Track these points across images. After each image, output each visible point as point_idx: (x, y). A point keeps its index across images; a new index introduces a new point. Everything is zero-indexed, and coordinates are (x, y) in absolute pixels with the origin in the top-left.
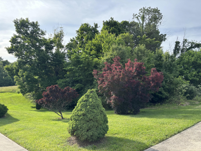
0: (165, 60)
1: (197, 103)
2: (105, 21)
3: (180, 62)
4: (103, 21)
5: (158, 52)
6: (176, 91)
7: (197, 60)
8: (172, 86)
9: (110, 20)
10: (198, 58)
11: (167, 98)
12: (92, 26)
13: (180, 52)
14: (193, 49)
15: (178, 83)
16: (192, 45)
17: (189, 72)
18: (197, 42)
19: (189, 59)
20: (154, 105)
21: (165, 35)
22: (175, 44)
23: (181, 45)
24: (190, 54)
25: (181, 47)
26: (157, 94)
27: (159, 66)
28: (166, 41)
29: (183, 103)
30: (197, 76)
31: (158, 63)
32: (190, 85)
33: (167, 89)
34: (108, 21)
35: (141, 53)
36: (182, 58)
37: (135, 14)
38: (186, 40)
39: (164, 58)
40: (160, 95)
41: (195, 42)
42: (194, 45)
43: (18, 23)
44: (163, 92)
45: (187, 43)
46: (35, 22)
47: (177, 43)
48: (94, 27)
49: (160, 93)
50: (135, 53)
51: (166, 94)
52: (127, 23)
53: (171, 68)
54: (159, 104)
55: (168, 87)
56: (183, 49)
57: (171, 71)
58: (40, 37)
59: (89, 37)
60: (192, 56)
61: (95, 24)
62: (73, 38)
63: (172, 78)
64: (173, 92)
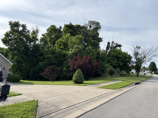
0: (101, 55)
1: (114, 77)
2: (66, 24)
3: (109, 55)
4: (65, 24)
5: (98, 50)
6: (105, 71)
7: (118, 55)
8: (104, 69)
9: (70, 24)
10: (118, 53)
11: (101, 74)
12: (57, 27)
13: (110, 48)
14: (117, 48)
15: (106, 67)
16: (116, 45)
17: (113, 61)
18: (119, 44)
19: (113, 54)
20: (95, 78)
21: (102, 38)
22: (107, 43)
23: (111, 44)
24: (114, 51)
25: (111, 46)
26: (96, 72)
27: (98, 58)
28: (102, 42)
29: (108, 77)
30: (117, 64)
31: (98, 56)
32: (112, 69)
33: (101, 70)
34: (68, 25)
35: (90, 51)
36: (110, 53)
37: (86, 24)
38: (113, 42)
39: (101, 54)
40: (98, 73)
41: (118, 44)
42: (117, 45)
43: (11, 23)
44: (99, 71)
45: (114, 44)
46: (24, 24)
47: (109, 43)
48: (59, 28)
49: (98, 72)
50: (87, 51)
51: (101, 72)
52: (80, 27)
53: (104, 59)
54: (97, 77)
55: (102, 69)
56: (112, 47)
57: (103, 61)
58: (26, 34)
59: (57, 36)
60: (115, 53)
61: (60, 26)
62: (44, 34)
63: (104, 65)
64: (104, 72)
